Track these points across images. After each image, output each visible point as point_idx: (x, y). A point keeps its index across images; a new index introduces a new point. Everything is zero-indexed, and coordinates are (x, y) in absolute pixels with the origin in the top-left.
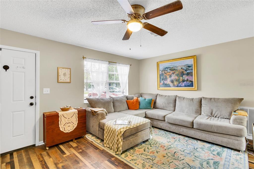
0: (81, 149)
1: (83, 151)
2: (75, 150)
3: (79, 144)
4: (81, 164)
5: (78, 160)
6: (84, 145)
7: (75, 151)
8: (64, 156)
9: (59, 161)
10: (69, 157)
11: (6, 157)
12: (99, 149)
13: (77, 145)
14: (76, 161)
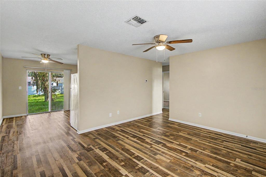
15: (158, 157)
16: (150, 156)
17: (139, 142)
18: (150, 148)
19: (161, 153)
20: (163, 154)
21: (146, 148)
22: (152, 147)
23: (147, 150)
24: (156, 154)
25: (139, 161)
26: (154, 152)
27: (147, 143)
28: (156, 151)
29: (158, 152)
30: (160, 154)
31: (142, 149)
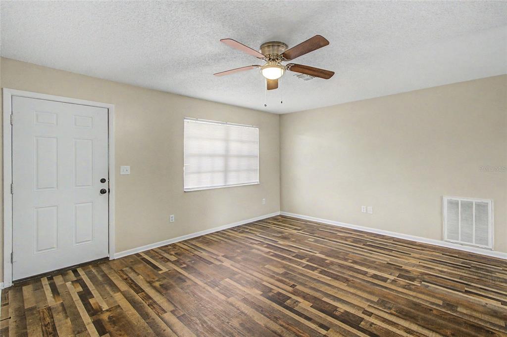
0: (184, 263)
1: (188, 266)
2: (175, 264)
3: (179, 257)
4: (189, 283)
5: (183, 277)
6: (189, 257)
7: (175, 266)
8: (160, 272)
9: (154, 279)
10: (168, 273)
11: (67, 273)
12: (213, 263)
13: (177, 259)
14: (180, 278)
15: (281, 271)
16: (294, 271)
17: (325, 299)
18: (295, 284)
19: (275, 276)
20: (274, 275)
21: (304, 285)
22: (293, 286)
23: (300, 281)
24: (285, 274)
25: (307, 265)
26: (287, 278)
27: (305, 297)
28: (284, 279)
29: (280, 278)
30: (278, 274)
31: (310, 282)
